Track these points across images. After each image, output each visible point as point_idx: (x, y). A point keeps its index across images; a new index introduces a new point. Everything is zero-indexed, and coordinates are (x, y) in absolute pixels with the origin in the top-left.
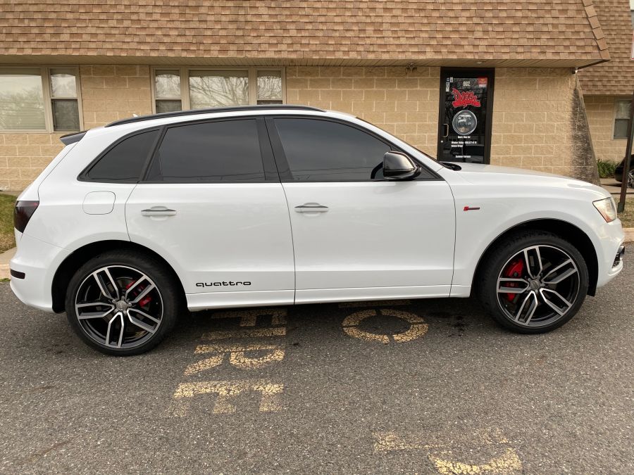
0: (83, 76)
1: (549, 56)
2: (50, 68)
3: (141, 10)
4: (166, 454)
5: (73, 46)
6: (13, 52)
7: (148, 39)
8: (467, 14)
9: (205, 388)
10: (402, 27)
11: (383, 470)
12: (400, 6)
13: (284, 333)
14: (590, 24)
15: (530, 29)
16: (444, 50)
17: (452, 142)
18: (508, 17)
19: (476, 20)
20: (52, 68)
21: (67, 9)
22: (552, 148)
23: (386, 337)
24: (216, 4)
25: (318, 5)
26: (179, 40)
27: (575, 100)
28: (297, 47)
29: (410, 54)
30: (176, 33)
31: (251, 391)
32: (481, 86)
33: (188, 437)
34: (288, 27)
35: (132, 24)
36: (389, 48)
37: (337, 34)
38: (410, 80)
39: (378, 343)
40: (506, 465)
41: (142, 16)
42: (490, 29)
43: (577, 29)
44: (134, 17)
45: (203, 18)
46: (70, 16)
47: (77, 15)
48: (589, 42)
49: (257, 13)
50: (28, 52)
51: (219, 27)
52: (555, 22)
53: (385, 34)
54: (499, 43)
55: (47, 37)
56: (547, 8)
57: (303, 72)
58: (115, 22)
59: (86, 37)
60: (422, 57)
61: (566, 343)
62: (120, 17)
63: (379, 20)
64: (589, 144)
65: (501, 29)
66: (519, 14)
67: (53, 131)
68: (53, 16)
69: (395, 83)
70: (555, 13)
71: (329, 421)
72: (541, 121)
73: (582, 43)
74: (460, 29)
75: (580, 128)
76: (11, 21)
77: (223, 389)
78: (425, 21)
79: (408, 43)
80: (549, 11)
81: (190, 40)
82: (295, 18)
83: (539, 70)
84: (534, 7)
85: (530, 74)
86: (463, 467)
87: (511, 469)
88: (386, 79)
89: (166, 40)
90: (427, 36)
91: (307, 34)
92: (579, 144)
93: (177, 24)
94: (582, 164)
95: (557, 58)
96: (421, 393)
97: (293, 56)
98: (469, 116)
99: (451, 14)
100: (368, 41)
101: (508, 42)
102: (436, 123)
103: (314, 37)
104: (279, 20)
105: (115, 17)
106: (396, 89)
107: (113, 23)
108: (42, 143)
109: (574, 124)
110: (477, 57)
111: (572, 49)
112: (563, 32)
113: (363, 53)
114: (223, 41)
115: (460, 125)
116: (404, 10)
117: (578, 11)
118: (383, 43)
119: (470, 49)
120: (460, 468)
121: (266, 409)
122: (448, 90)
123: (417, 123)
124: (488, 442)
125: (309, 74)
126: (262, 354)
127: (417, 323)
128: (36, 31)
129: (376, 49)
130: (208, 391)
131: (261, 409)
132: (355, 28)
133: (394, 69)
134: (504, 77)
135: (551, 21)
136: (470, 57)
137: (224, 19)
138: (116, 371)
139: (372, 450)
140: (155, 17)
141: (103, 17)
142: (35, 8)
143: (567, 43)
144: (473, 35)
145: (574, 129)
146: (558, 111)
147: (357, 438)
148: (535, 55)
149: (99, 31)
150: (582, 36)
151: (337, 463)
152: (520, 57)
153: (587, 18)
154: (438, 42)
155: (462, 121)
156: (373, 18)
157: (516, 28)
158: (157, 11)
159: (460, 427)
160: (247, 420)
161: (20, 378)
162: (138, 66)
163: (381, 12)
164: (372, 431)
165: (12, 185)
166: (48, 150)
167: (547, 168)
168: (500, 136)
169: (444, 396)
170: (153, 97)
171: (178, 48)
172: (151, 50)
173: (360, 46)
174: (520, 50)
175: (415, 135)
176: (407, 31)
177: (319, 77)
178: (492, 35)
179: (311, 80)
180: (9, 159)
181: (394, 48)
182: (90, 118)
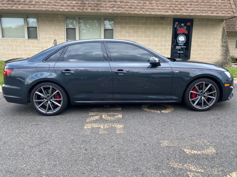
0: (39, 19)
1: (215, 14)
4: (85, 146)
5: (36, 7)
6: (14, 8)
7: (65, 5)
9: (95, 126)
10: (160, 2)
11: (165, 152)
13: (121, 109)
14: (230, 3)
15: (208, 4)
16: (175, 11)
17: (177, 47)
20: (28, 15)
22: (214, 50)
23: (159, 111)
26: (76, 5)
27: (223, 32)
28: (120, 9)
29: (163, 12)
31: (112, 127)
33: (92, 141)
34: (117, 1)
36: (155, 10)
37: (135, 4)
38: (162, 23)
39: (156, 113)
40: (210, 151)
42: (193, 4)
43: (225, 5)
48: (230, 9)
50: (20, 8)
52: (217, 2)
53: (153, 5)
54: (196, 9)
55: (27, 3)
57: (121, 19)
59: (41, 3)
60: (167, 14)
61: (226, 114)
64: (228, 49)
65: (197, 4)
67: (28, 39)
69: (156, 24)
71: (143, 136)
72: (210, 39)
73: (227, 10)
74: (182, 3)
75: (225, 42)
77: (102, 126)
79: (162, 8)
83: (210, 20)
85: (207, 21)
86: (195, 151)
87: (212, 153)
88: (153, 22)
89: (71, 5)
90: (169, 6)
91: (124, 4)
92: (224, 48)
94: (225, 56)
95: (218, 15)
96: (175, 129)
97: (119, 12)
98: (183, 37)
100: (147, 7)
101: (199, 9)
102: (171, 39)
103: (127, 5)
106: (156, 26)
108: (24, 43)
109: (222, 41)
110: (187, 14)
111: (224, 12)
112: (220, 5)
113: (145, 12)
118: (152, 8)
119: (185, 11)
120: (193, 152)
121: (119, 132)
123: (164, 39)
124: (202, 144)
125: (124, 19)
126: (114, 116)
127: (169, 107)
129: (150, 10)
130: (96, 126)
131: (117, 132)
132: (142, 2)
133: (155, 19)
134: (197, 22)
136: (185, 14)
138: (61, 120)
139: (160, 146)
143: (222, 10)
144: (186, 6)
145: (222, 43)
146: (217, 36)
147: (154, 142)
148: (209, 14)
149: (46, 1)
150: (227, 7)
151: (148, 149)
152: (204, 14)
154: (173, 8)
157: (203, 4)
159: (191, 140)
160: (113, 136)
161: (26, 122)
162: (60, 15)
164: (159, 140)
166: (26, 46)
167: (211, 57)
168: (194, 45)
169: (184, 130)
170: (65, 27)
171: (76, 8)
172: (65, 9)
173: (144, 9)
174: (204, 12)
175: (163, 43)
176: (161, 4)
177: (128, 21)
178: (194, 6)
179: (124, 22)
180: (11, 49)
181: (156, 10)
182: (41, 34)
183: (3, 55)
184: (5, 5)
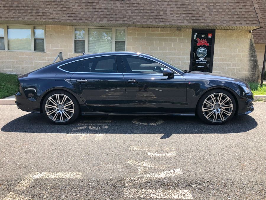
0: (47, 30)
1: (237, 25)
2: (34, 26)
3: (70, 4)
5: (43, 17)
6: (20, 19)
7: (72, 15)
8: (202, 7)
10: (175, 12)
12: (174, 3)
13: (110, 122)
14: (256, 12)
15: (230, 13)
16: (192, 22)
17: (196, 61)
18: (220, 8)
19: (206, 9)
21: (42, 3)
22: (240, 64)
23: (147, 124)
24: (100, 2)
25: (141, 3)
26: (84, 16)
27: (250, 44)
28: (131, 19)
29: (178, 23)
30: (83, 13)
32: (209, 37)
34: (128, 11)
35: (66, 9)
36: (169, 20)
37: (148, 14)
38: (179, 34)
39: (143, 125)
41: (71, 6)
42: (212, 13)
43: (250, 14)
44: (67, 7)
45: (94, 7)
46: (43, 6)
47: (45, 5)
48: (255, 19)
49: (116, 5)
50: (26, 19)
51: (100, 11)
52: (241, 10)
53: (168, 14)
54: (216, 19)
55: (33, 14)
56: (238, 4)
57: (134, 30)
58: (60, 8)
59: (48, 14)
60: (182, 24)
62: (62, 6)
63: (165, 9)
64: (257, 63)
65: (217, 13)
66: (225, 7)
67: (34, 51)
68: (36, 6)
69: (172, 35)
70: (241, 7)
72: (235, 53)
73: (252, 20)
74: (199, 13)
75: (253, 56)
76: (20, 7)
78: (185, 9)
79: (177, 18)
80: (238, 6)
81: (89, 16)
82: (131, 8)
83: (235, 31)
84: (232, 4)
85: (231, 32)
86: (156, 154)
87: (172, 155)
88: (169, 33)
89: (79, 16)
90: (185, 15)
91: (135, 14)
92: (252, 63)
93: (84, 10)
94: (253, 72)
95: (241, 25)
97: (130, 23)
98: (204, 50)
99: (196, 7)
100: (160, 17)
101: (220, 18)
102: (189, 52)
103: (138, 15)
104: (125, 8)
105: (60, 6)
106: (173, 37)
107: (59, 9)
108: (30, 56)
109: (250, 54)
110: (206, 25)
111: (248, 22)
112: (244, 15)
113: (158, 22)
114: (102, 16)
115: (200, 53)
116: (176, 5)
117: (251, 6)
118: (167, 18)
119: (203, 21)
121: (97, 139)
122: (195, 38)
123: (181, 52)
125: (137, 30)
126: (100, 126)
127: (160, 121)
128: (29, 11)
129: (163, 20)
132: (155, 12)
133: (172, 29)
134: (219, 34)
135: (238, 10)
136: (203, 24)
137: (102, 8)
139: (128, 149)
140: (76, 7)
141: (55, 6)
142: (30, 3)
143: (245, 19)
144: (205, 15)
145: (250, 56)
146: (243, 48)
148: (231, 24)
149: (54, 12)
150: (252, 16)
152: (225, 25)
153: (255, 9)
154: (189, 18)
155: (201, 51)
156: (163, 8)
157: (223, 13)
158: (76, 4)
162: (68, 27)
163: (166, 6)
164: (130, 145)
165: (17, 72)
166: (32, 59)
167: (237, 73)
168: (217, 59)
170: (73, 39)
171: (84, 19)
172: (73, 19)
173: (157, 19)
174: (225, 22)
175: (181, 57)
176: (177, 14)
177: (141, 32)
178: (213, 15)
179: (137, 33)
180: (17, 62)
181: (171, 20)
182: (48, 46)
183: (9, 68)
184: (12, 16)
